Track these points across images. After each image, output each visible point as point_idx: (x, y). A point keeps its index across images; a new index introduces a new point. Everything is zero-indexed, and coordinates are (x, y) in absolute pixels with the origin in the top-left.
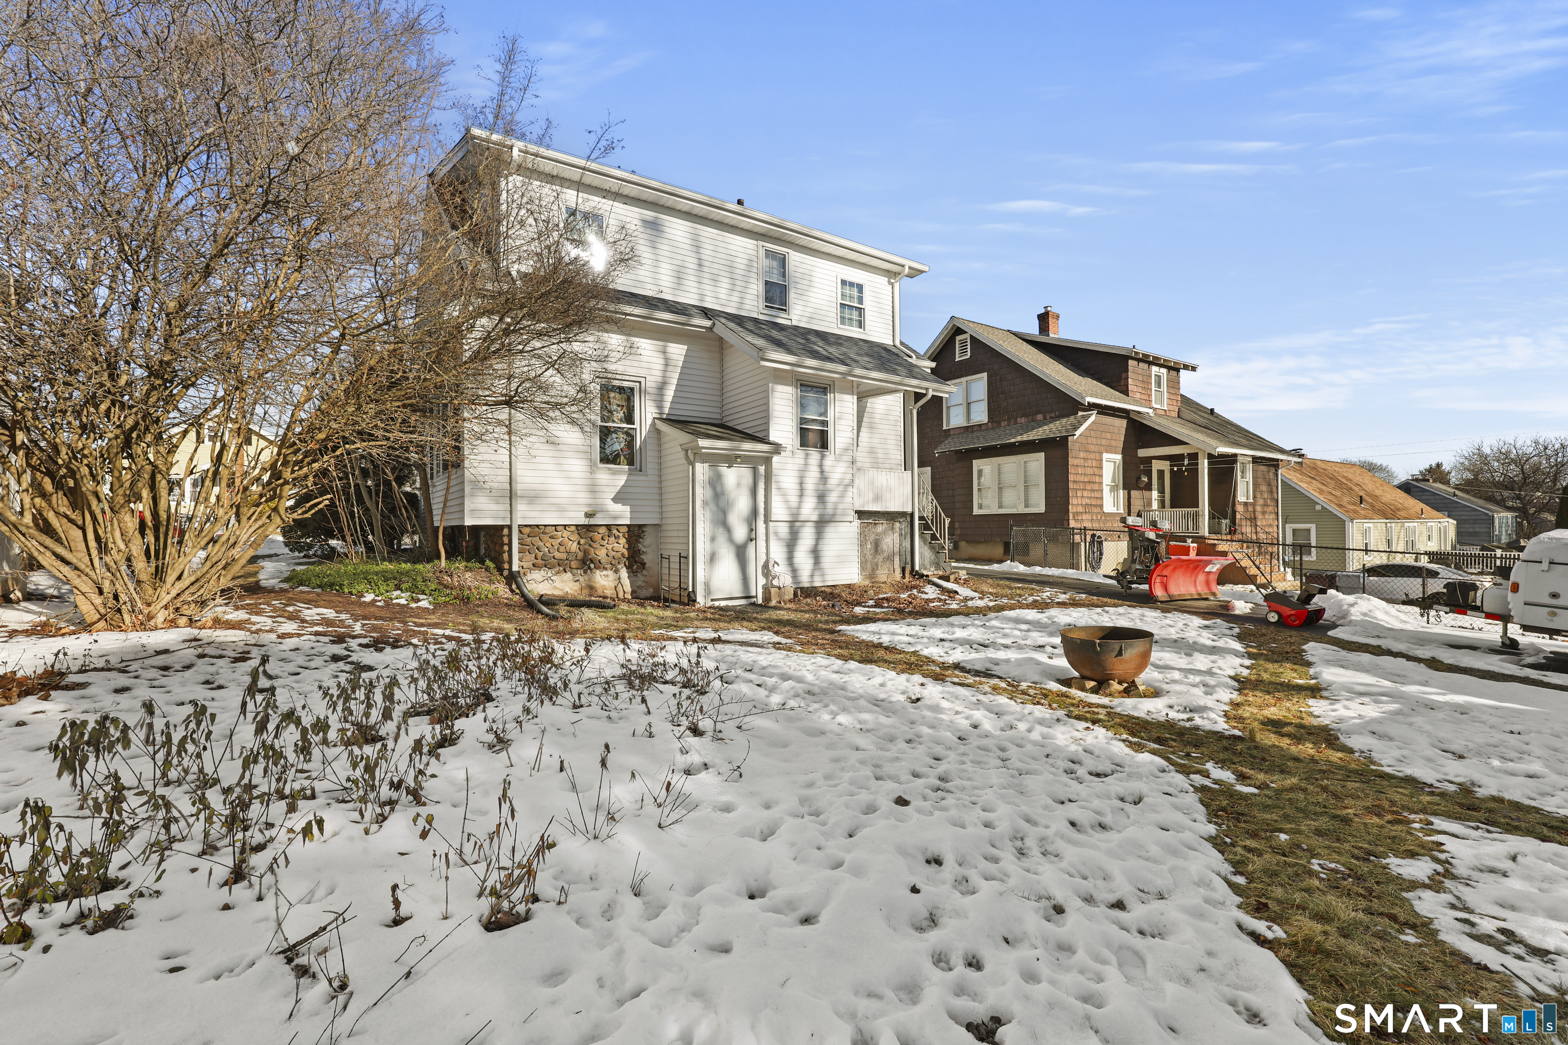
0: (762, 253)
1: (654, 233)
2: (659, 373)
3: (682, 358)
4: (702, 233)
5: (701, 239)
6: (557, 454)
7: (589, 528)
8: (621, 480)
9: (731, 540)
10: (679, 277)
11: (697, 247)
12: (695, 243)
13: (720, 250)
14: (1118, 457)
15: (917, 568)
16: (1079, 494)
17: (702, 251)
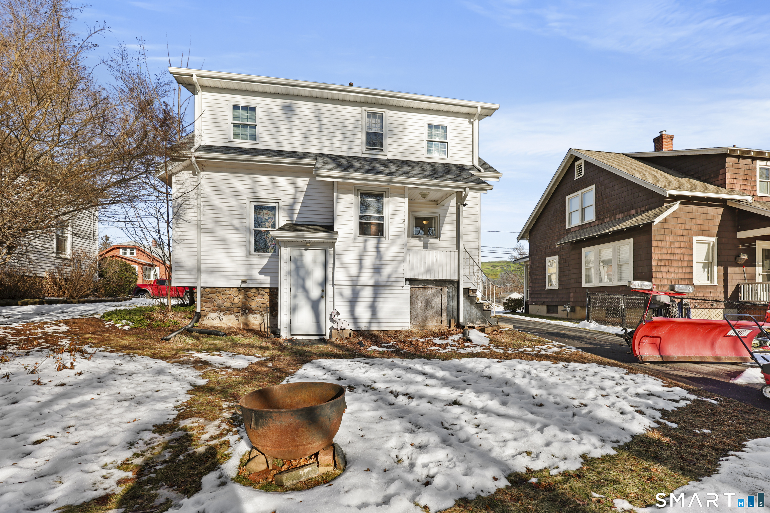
0: (365, 114)
1: (289, 112)
2: (291, 197)
3: (306, 186)
4: (322, 108)
5: (322, 112)
6: (226, 247)
7: (247, 289)
8: (265, 261)
9: (308, 297)
10: (306, 137)
11: (319, 117)
12: (317, 115)
13: (334, 116)
14: (713, 239)
15: (461, 321)
16: (664, 269)
17: (322, 119)
